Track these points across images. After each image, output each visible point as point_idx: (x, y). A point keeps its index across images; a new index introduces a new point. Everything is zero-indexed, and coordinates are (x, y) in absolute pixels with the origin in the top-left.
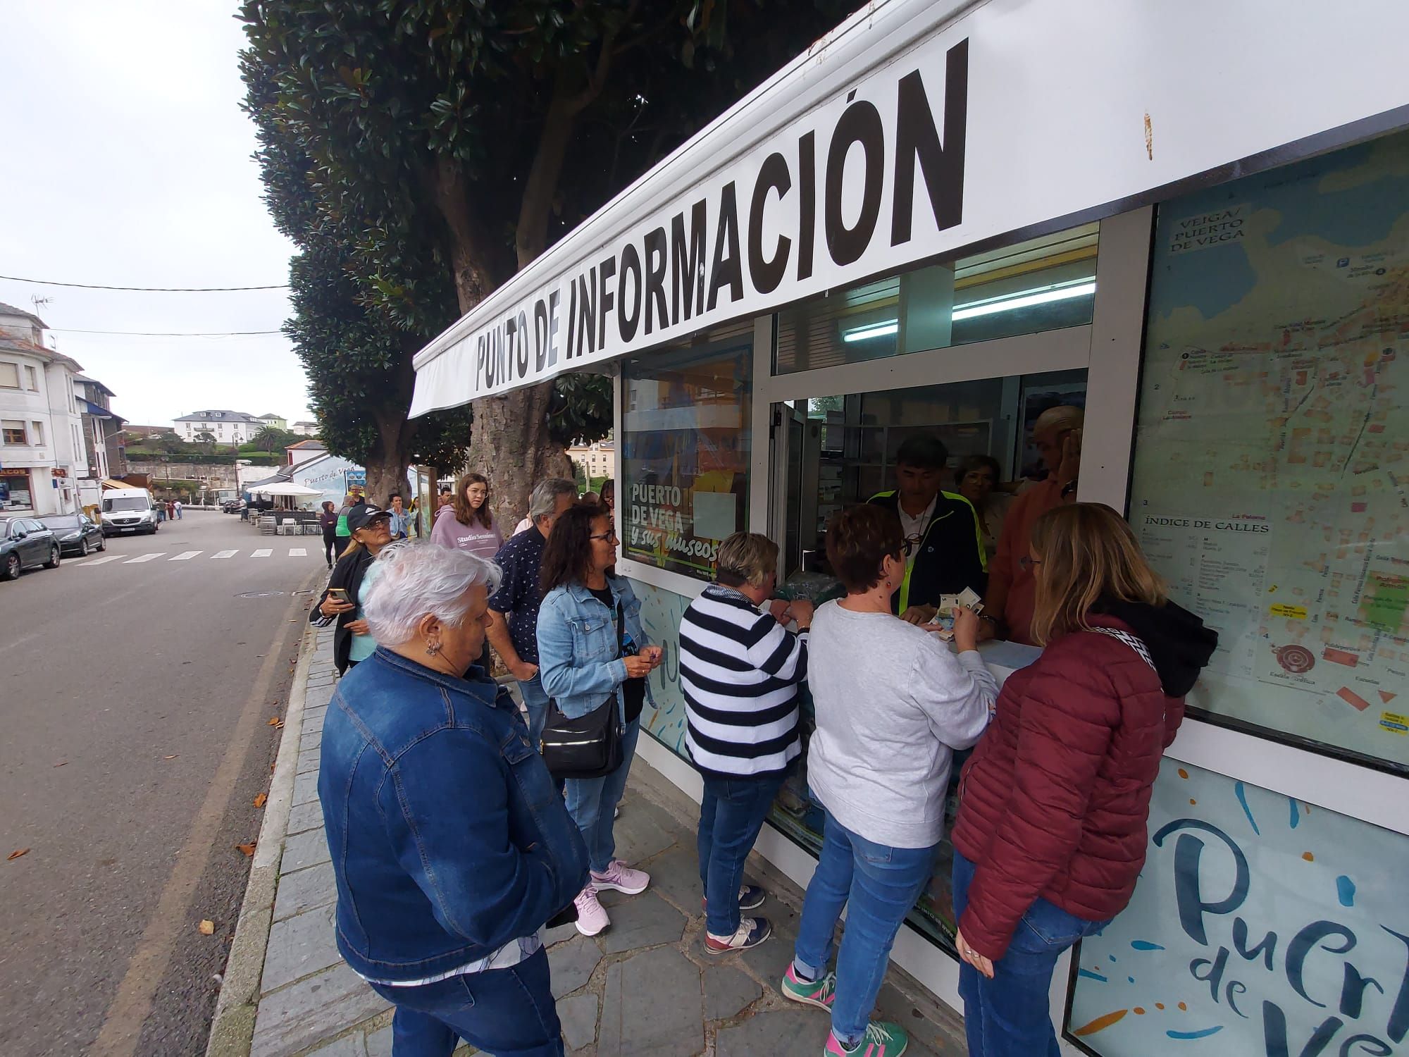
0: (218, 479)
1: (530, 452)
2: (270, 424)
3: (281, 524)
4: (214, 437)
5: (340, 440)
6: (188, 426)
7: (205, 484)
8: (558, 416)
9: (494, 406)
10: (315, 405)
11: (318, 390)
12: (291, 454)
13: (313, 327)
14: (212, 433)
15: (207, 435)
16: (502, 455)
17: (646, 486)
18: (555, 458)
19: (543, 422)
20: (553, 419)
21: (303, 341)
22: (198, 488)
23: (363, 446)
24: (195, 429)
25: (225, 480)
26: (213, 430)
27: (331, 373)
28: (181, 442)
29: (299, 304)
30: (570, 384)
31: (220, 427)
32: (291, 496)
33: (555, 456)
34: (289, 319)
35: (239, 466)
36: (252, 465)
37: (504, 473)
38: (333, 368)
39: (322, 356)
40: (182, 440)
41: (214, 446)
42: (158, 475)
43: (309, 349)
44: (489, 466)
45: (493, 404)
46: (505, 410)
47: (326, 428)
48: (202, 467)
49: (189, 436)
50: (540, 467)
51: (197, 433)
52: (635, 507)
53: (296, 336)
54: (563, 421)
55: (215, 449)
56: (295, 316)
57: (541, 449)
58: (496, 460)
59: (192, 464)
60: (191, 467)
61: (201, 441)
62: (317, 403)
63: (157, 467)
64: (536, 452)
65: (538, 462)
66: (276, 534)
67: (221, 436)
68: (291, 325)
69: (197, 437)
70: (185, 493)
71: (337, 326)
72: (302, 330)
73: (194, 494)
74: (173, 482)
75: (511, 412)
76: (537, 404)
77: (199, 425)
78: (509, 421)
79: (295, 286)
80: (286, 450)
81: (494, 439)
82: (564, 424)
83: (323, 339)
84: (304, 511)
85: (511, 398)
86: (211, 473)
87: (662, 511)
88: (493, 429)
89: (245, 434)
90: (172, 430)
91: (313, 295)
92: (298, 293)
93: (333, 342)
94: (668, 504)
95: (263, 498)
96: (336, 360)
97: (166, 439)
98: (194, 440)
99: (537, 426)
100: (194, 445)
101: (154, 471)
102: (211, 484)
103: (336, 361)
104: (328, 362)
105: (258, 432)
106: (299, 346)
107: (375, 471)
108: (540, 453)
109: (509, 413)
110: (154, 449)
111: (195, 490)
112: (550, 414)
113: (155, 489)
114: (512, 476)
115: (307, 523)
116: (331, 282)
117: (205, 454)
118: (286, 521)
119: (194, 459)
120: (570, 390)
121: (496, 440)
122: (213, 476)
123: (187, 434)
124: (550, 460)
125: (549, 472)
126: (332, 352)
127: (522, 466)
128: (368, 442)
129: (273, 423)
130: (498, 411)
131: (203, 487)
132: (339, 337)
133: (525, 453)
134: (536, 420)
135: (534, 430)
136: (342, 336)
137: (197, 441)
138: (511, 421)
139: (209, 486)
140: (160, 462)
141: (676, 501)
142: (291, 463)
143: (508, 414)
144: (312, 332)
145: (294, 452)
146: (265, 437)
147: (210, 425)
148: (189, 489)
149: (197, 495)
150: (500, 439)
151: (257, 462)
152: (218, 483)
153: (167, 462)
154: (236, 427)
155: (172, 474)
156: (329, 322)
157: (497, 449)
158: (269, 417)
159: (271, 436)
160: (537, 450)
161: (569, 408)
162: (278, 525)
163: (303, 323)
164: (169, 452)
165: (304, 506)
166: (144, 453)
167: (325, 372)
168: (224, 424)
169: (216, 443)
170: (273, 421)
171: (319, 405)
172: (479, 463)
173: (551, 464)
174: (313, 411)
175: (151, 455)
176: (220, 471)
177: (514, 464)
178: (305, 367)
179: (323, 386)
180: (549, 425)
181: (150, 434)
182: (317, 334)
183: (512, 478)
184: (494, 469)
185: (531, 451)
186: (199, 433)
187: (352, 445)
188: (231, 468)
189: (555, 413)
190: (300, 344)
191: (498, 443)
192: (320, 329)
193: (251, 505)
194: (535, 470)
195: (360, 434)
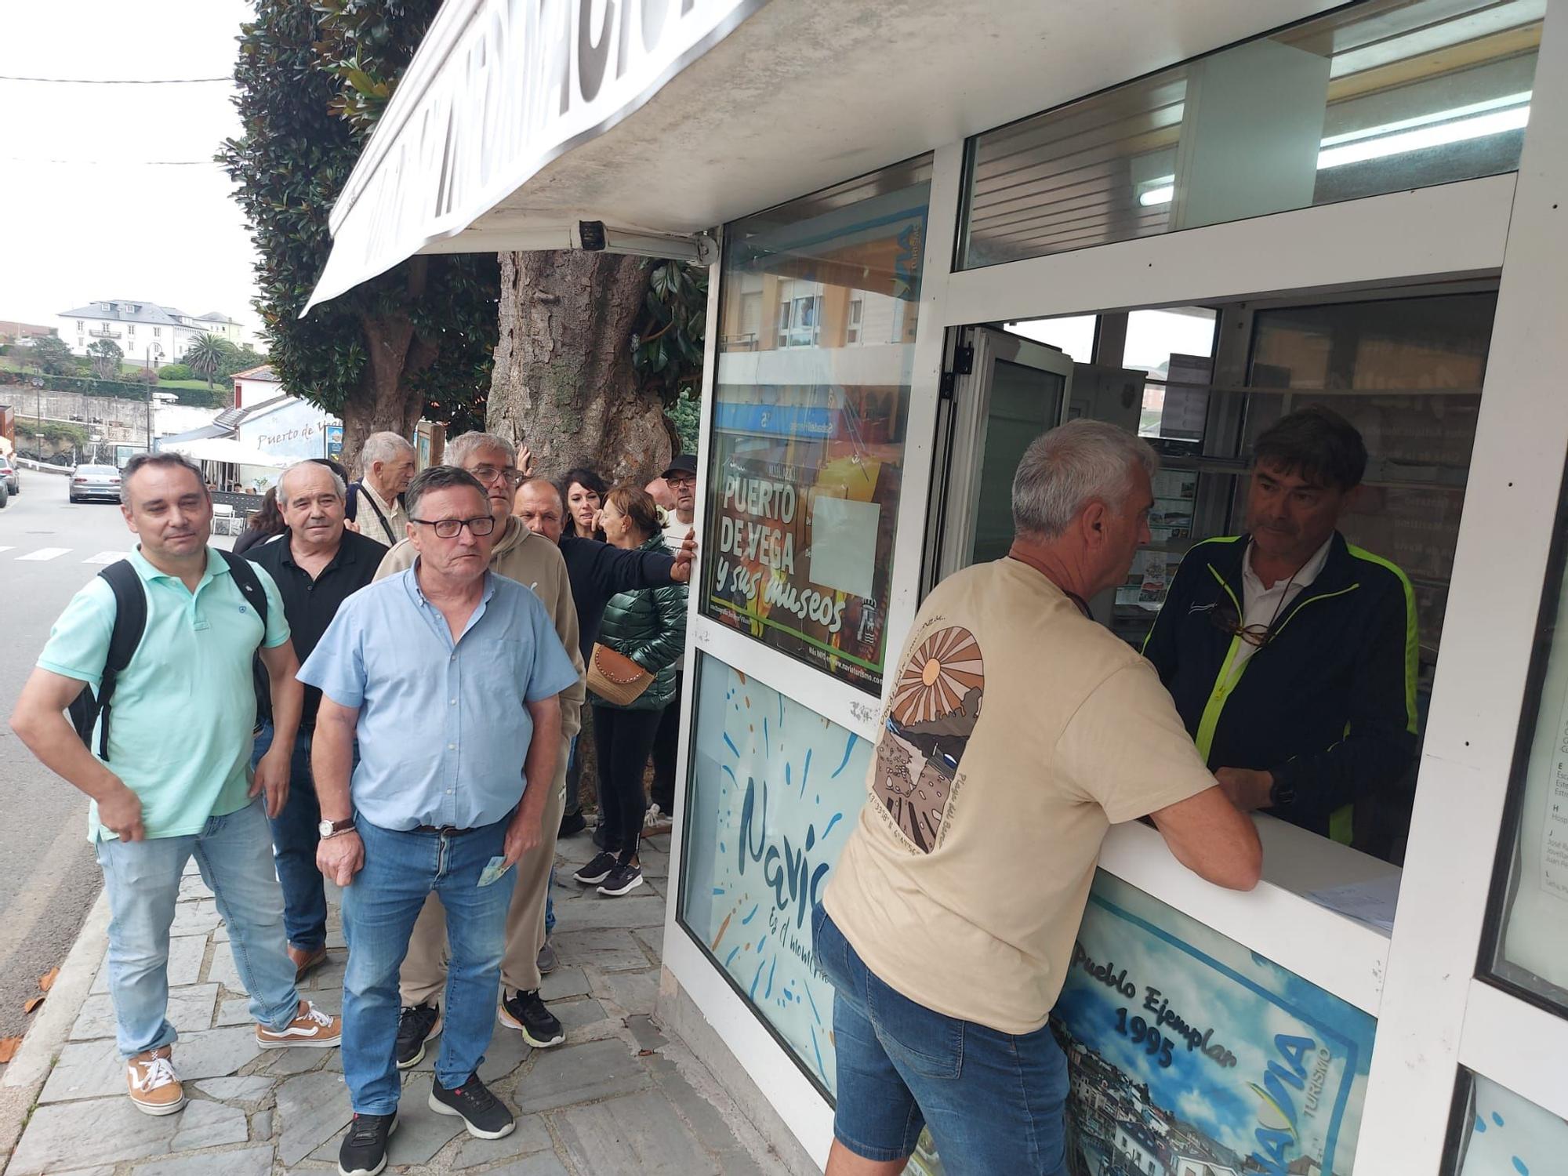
0: (121, 425)
1: (594, 407)
2: (215, 332)
4: (119, 349)
6: (80, 326)
7: (100, 433)
8: (652, 342)
9: (535, 316)
10: (264, 298)
11: (269, 270)
12: (239, 388)
13: (266, 153)
14: (118, 342)
15: (108, 344)
16: (542, 409)
17: (745, 481)
18: (641, 423)
20: (644, 346)
21: (251, 180)
22: (87, 438)
23: (339, 380)
24: (91, 333)
25: (132, 427)
26: (119, 337)
27: (294, 241)
28: (68, 356)
29: (248, 108)
30: (672, 280)
31: (131, 331)
32: (231, 465)
33: (642, 417)
34: (228, 139)
35: (156, 404)
36: (179, 402)
37: (544, 443)
38: (296, 231)
39: (277, 209)
40: (69, 350)
41: (119, 366)
42: (26, 410)
43: (258, 195)
44: (517, 427)
45: (533, 311)
46: (554, 324)
47: (279, 342)
48: (96, 402)
49: (81, 344)
50: (613, 437)
51: (92, 340)
52: (726, 521)
53: (236, 169)
54: (661, 351)
55: (121, 371)
56: (239, 133)
57: (616, 402)
58: (531, 419)
59: (81, 395)
60: (79, 399)
61: (99, 355)
62: (267, 295)
63: (25, 397)
64: (607, 408)
65: (610, 427)
67: (131, 348)
68: (231, 149)
69: (93, 346)
70: (65, 445)
71: (307, 154)
72: (249, 160)
73: (80, 448)
74: (47, 425)
75: (565, 328)
76: (613, 317)
77: (97, 326)
78: (559, 345)
79: (240, 80)
80: (232, 381)
81: (530, 377)
82: (662, 357)
83: (281, 176)
85: (566, 302)
86: (109, 414)
87: (766, 531)
88: (530, 358)
89: (174, 347)
90: (54, 332)
91: (269, 95)
92: (245, 91)
93: (298, 183)
94: (776, 518)
96: (301, 216)
97: (44, 347)
98: (88, 352)
99: (611, 357)
100: (86, 361)
101: (20, 403)
102: (108, 433)
103: (301, 220)
104: (286, 220)
105: (193, 345)
106: (241, 189)
107: (358, 427)
108: (614, 410)
109: (561, 331)
110: (22, 364)
112: (640, 336)
113: (16, 434)
114: (557, 449)
116: (300, 72)
117: (103, 379)
119: (86, 385)
120: (670, 293)
121: (533, 380)
122: (113, 418)
123: (77, 342)
124: (633, 424)
125: (629, 447)
126: (294, 202)
127: (577, 433)
128: (348, 371)
129: (220, 329)
130: (541, 325)
131: (96, 438)
132: (308, 176)
133: (583, 409)
134: (609, 348)
135: (604, 366)
136: (314, 172)
137: (93, 354)
138: (563, 345)
139: (106, 437)
140: (31, 388)
141: (787, 514)
142: (239, 405)
143: (557, 332)
144: (264, 164)
145: (245, 385)
146: (204, 353)
147: (115, 327)
148: (72, 439)
150: (540, 378)
151: (187, 398)
152: (119, 431)
153: (42, 388)
154: (157, 332)
155: (48, 410)
156: (294, 146)
157: (535, 396)
158: (212, 319)
159: (215, 352)
160: (609, 404)
161: (674, 328)
163: (250, 146)
164: (47, 371)
166: (7, 369)
167: (283, 240)
168: (138, 327)
169: (123, 359)
170: (220, 326)
171: (270, 299)
172: (502, 421)
173: (633, 433)
174: (259, 310)
175: (17, 375)
176: (125, 410)
177: (562, 428)
178: (248, 228)
179: (279, 264)
180: (636, 358)
181: (19, 337)
182: (271, 167)
183: (557, 452)
184: (527, 433)
185: (596, 407)
186: (97, 340)
187: (323, 375)
188: (143, 407)
189: (650, 335)
190: (244, 184)
191: (537, 387)
192: (278, 157)
194: (602, 442)
195: (337, 357)
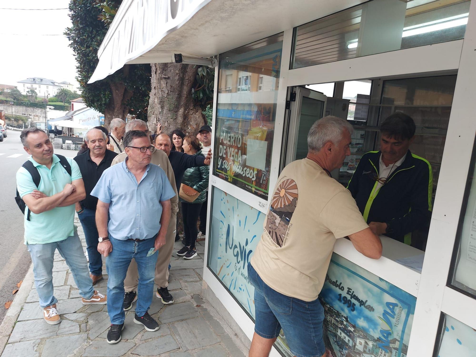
0: (37, 116)
1: (180, 111)
2: (65, 87)
3: (65, 143)
4: (36, 93)
5: (92, 98)
6: (24, 86)
7: (31, 118)
8: (198, 90)
9: (162, 83)
10: (79, 77)
11: (81, 68)
13: (79, 32)
14: (35, 90)
15: (33, 91)
16: (164, 112)
17: (226, 134)
18: (195, 116)
19: (190, 92)
20: (196, 92)
21: (74, 40)
22: (27, 120)
23: (103, 102)
24: (27, 88)
25: (41, 117)
26: (36, 89)
27: (88, 59)
28: (21, 95)
29: (73, 18)
30: (204, 72)
31: (40, 87)
32: (71, 128)
33: (195, 114)
34: (68, 28)
35: (48, 109)
36: (55, 109)
37: (165, 122)
38: (89, 56)
39: (83, 49)
40: (21, 93)
41: (36, 98)
42: (8, 111)
43: (77, 45)
44: (157, 117)
45: (161, 81)
46: (168, 85)
47: (84, 91)
48: (29, 109)
49: (24, 91)
50: (186, 120)
51: (28, 90)
52: (221, 146)
53: (70, 37)
54: (201, 93)
55: (37, 99)
56: (71, 26)
57: (188, 110)
58: (161, 114)
59: (25, 107)
60: (24, 108)
61: (30, 94)
62: (80, 76)
63: (8, 107)
64: (185, 111)
65: (185, 117)
66: (62, 148)
67: (40, 92)
68: (68, 31)
69: (28, 92)
70: (21, 122)
71: (92, 32)
72: (74, 34)
73: (25, 123)
74: (15, 116)
75: (171, 86)
76: (186, 82)
77: (29, 86)
78: (169, 92)
79: (71, 9)
80: (70, 102)
81: (161, 102)
82: (201, 95)
83: (84, 39)
84: (78, 137)
85: (172, 78)
86: (34, 113)
87: (233, 149)
88: (161, 96)
89: (53, 92)
90: (16, 87)
91: (80, 14)
92: (72, 12)
93: (89, 41)
94: (236, 145)
95: (58, 128)
96: (90, 51)
97: (13, 92)
98: (27, 94)
99: (185, 95)
100: (26, 96)
101: (6, 109)
102: (34, 119)
103: (90, 53)
104: (86, 53)
105: (59, 91)
106: (72, 43)
107: (109, 117)
108: (187, 112)
109: (170, 87)
110: (7, 97)
111: (26, 121)
112: (194, 88)
113: (6, 119)
114: (169, 124)
115: (78, 144)
116: (89, 6)
117: (31, 102)
118: (67, 142)
119: (26, 104)
120: (203, 75)
121: (162, 103)
123: (23, 90)
124: (192, 116)
125: (191, 123)
126: (88, 47)
127: (175, 119)
128: (106, 99)
129: (67, 86)
130: (164, 85)
131: (30, 120)
132: (92, 39)
133: (177, 112)
134: (185, 92)
135: (183, 98)
136: (94, 38)
137: (28, 94)
138: (171, 91)
139: (33, 120)
140: (9, 105)
141: (239, 144)
142: (73, 110)
143: (169, 88)
144: (79, 35)
145: (74, 104)
146: (62, 94)
147: (35, 86)
148: (22, 120)
149: (27, 124)
150: (164, 102)
151: (57, 108)
152: (37, 118)
153: (13, 105)
154: (47, 87)
155: (15, 112)
156: (88, 30)
157: (162, 107)
158: (64, 83)
159: (65, 94)
160: (185, 110)
161: (205, 86)
162: (63, 143)
163: (74, 30)
164: (14, 99)
165: (78, 134)
166: (2, 99)
167: (85, 59)
168: (42, 86)
169: (37, 96)
170: (67, 85)
171: (81, 77)
172: (153, 115)
173: (192, 119)
174: (78, 80)
175: (5, 101)
176: (38, 111)
177: (171, 117)
178: (74, 55)
179: (84, 67)
180: (193, 96)
181: (5, 89)
182: (81, 36)
183: (169, 125)
184: (160, 119)
185: (181, 111)
186: (29, 90)
187: (98, 101)
188: (44, 110)
189: (197, 89)
190: (73, 42)
191: (163, 105)
192: (83, 33)
193: (51, 131)
194: (183, 122)
195: (102, 95)
